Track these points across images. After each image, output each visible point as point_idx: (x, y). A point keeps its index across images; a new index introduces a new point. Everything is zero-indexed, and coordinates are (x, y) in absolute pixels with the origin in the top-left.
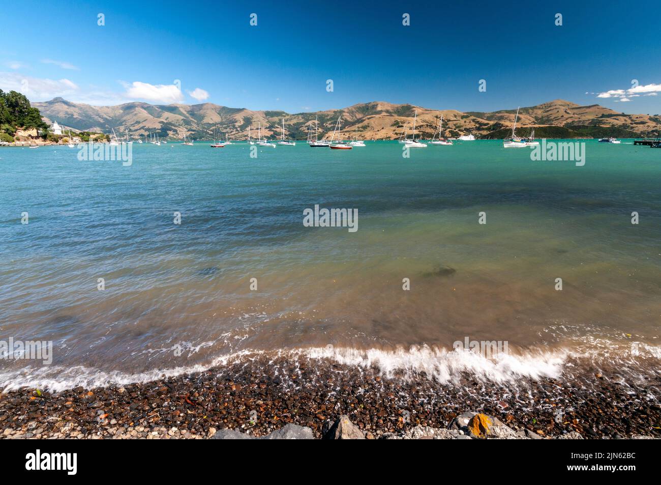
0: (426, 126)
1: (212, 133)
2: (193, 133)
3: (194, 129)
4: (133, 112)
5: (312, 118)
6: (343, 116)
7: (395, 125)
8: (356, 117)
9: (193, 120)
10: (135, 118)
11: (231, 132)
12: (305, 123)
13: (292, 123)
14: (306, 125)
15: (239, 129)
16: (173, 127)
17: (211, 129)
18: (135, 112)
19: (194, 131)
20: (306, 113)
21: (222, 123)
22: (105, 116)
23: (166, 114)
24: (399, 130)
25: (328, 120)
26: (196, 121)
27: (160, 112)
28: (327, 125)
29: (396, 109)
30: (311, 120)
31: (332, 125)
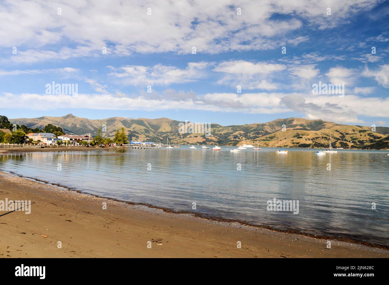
0: (321, 138)
1: (162, 139)
2: (149, 138)
3: (151, 136)
4: (113, 124)
5: (239, 129)
6: (265, 128)
7: (296, 136)
8: (275, 129)
9: (152, 129)
10: (114, 128)
11: (175, 139)
12: (232, 133)
13: (222, 133)
14: (233, 134)
15: (182, 137)
16: (136, 134)
17: (163, 136)
18: (115, 124)
19: (150, 137)
20: (235, 126)
21: (171, 132)
22: (96, 126)
23: (134, 125)
24: (298, 140)
25: (252, 131)
26: (153, 130)
27: (131, 124)
28: (250, 135)
29: (309, 124)
30: (238, 131)
31: (254, 135)
